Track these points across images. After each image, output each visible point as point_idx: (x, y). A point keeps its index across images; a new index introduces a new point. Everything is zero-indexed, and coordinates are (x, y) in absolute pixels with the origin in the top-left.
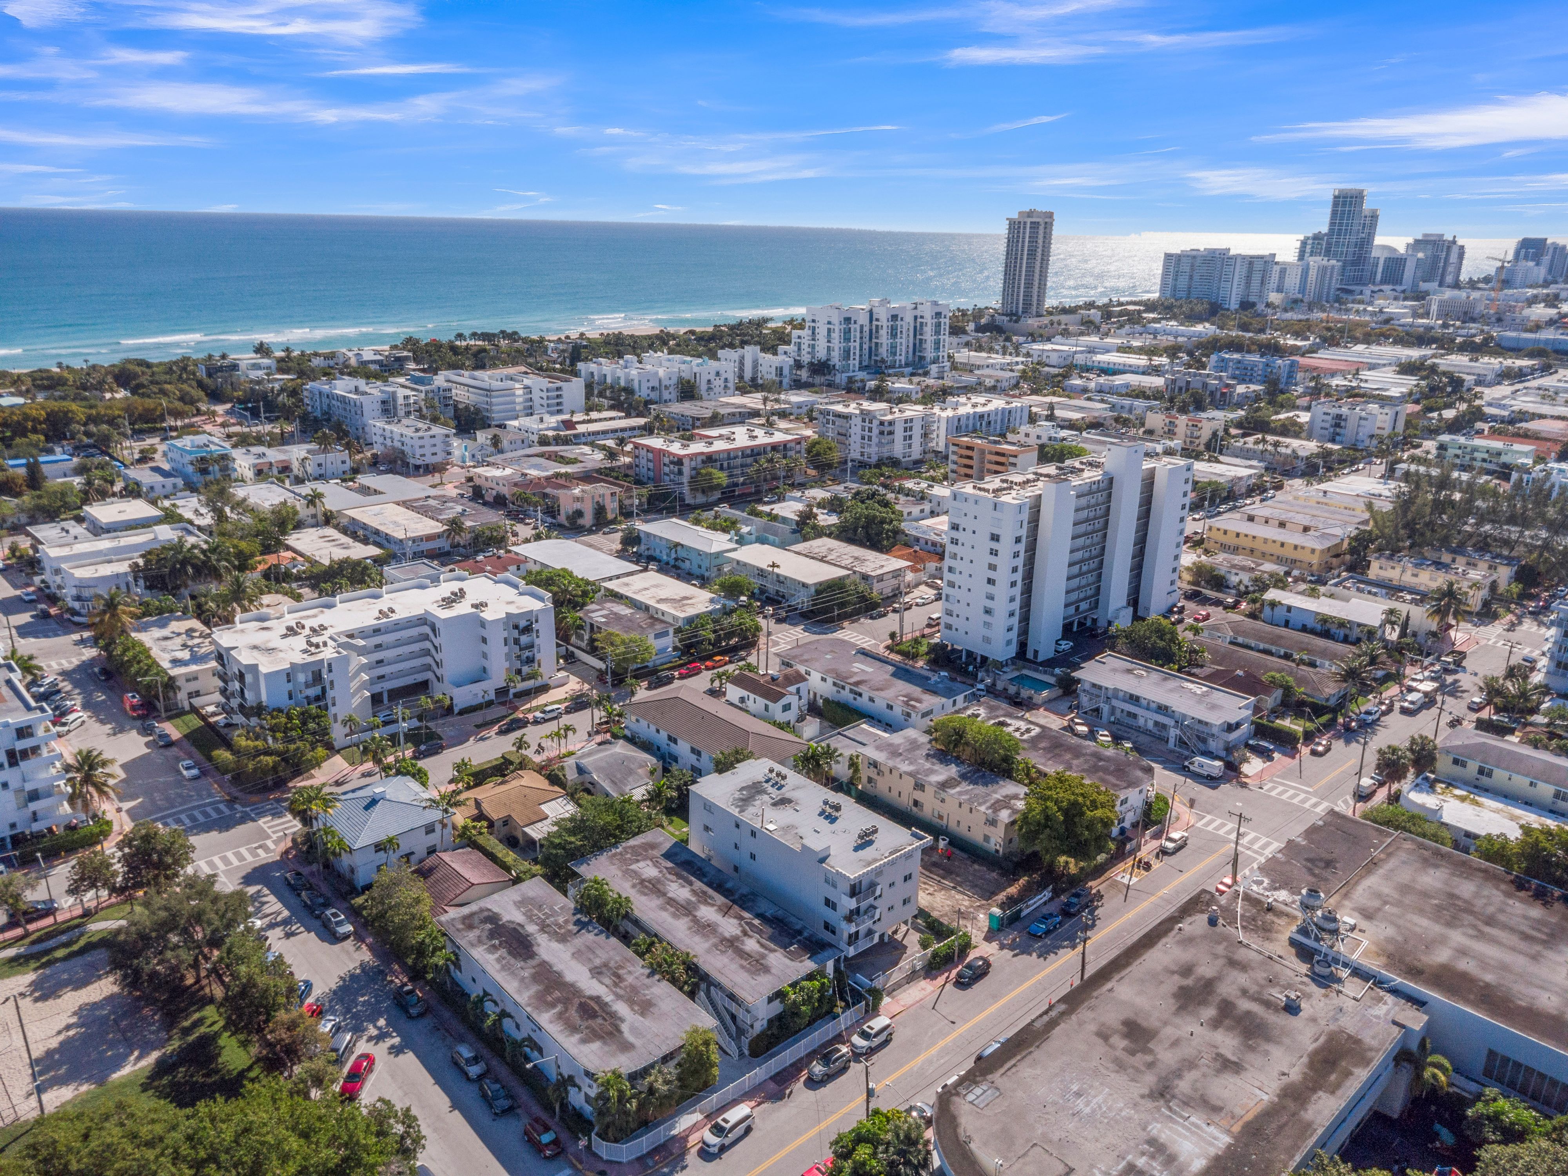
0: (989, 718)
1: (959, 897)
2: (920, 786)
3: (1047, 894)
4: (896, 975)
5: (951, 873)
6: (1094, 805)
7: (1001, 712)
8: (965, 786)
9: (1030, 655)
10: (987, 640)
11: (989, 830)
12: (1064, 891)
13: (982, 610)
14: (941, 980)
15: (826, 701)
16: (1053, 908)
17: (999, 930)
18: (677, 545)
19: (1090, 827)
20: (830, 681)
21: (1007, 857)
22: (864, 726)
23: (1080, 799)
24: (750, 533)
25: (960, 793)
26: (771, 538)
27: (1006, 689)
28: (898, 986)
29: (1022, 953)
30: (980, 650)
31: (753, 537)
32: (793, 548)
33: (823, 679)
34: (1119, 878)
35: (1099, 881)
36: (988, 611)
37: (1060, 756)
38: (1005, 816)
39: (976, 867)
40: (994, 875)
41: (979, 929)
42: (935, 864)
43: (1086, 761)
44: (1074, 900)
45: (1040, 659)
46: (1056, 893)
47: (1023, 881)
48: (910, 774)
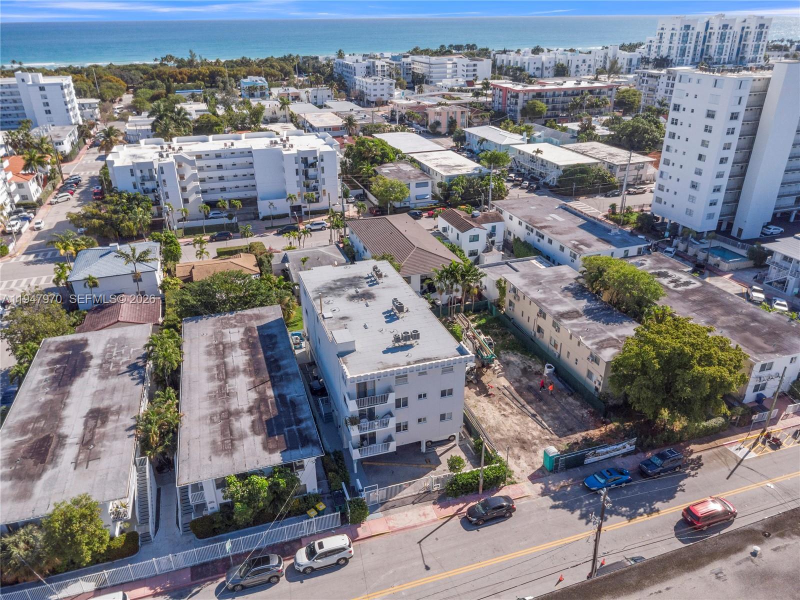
0: (651, 268)
1: (532, 424)
2: (542, 314)
3: (628, 446)
4: (411, 490)
5: (541, 400)
6: (707, 360)
7: (667, 265)
8: (584, 320)
9: (734, 233)
10: (689, 212)
11: (593, 367)
12: (651, 447)
13: (689, 184)
14: (452, 510)
15: (517, 240)
16: (630, 463)
17: (551, 471)
18: (484, 140)
19: (696, 382)
20: (524, 224)
21: (604, 398)
22: (534, 261)
23: (687, 349)
24: (540, 137)
25: (574, 325)
26: (555, 140)
27: (696, 255)
28: (403, 503)
29: (564, 506)
30: (684, 221)
31: (542, 139)
32: (566, 146)
33: (520, 223)
34: (732, 449)
35: (705, 446)
36: (694, 186)
37: (708, 309)
38: (608, 354)
39: (570, 400)
40: (585, 412)
41: (531, 465)
42: (530, 389)
43: (737, 319)
44: (658, 461)
45: (743, 237)
46: (641, 448)
47: (612, 426)
48: (537, 302)
